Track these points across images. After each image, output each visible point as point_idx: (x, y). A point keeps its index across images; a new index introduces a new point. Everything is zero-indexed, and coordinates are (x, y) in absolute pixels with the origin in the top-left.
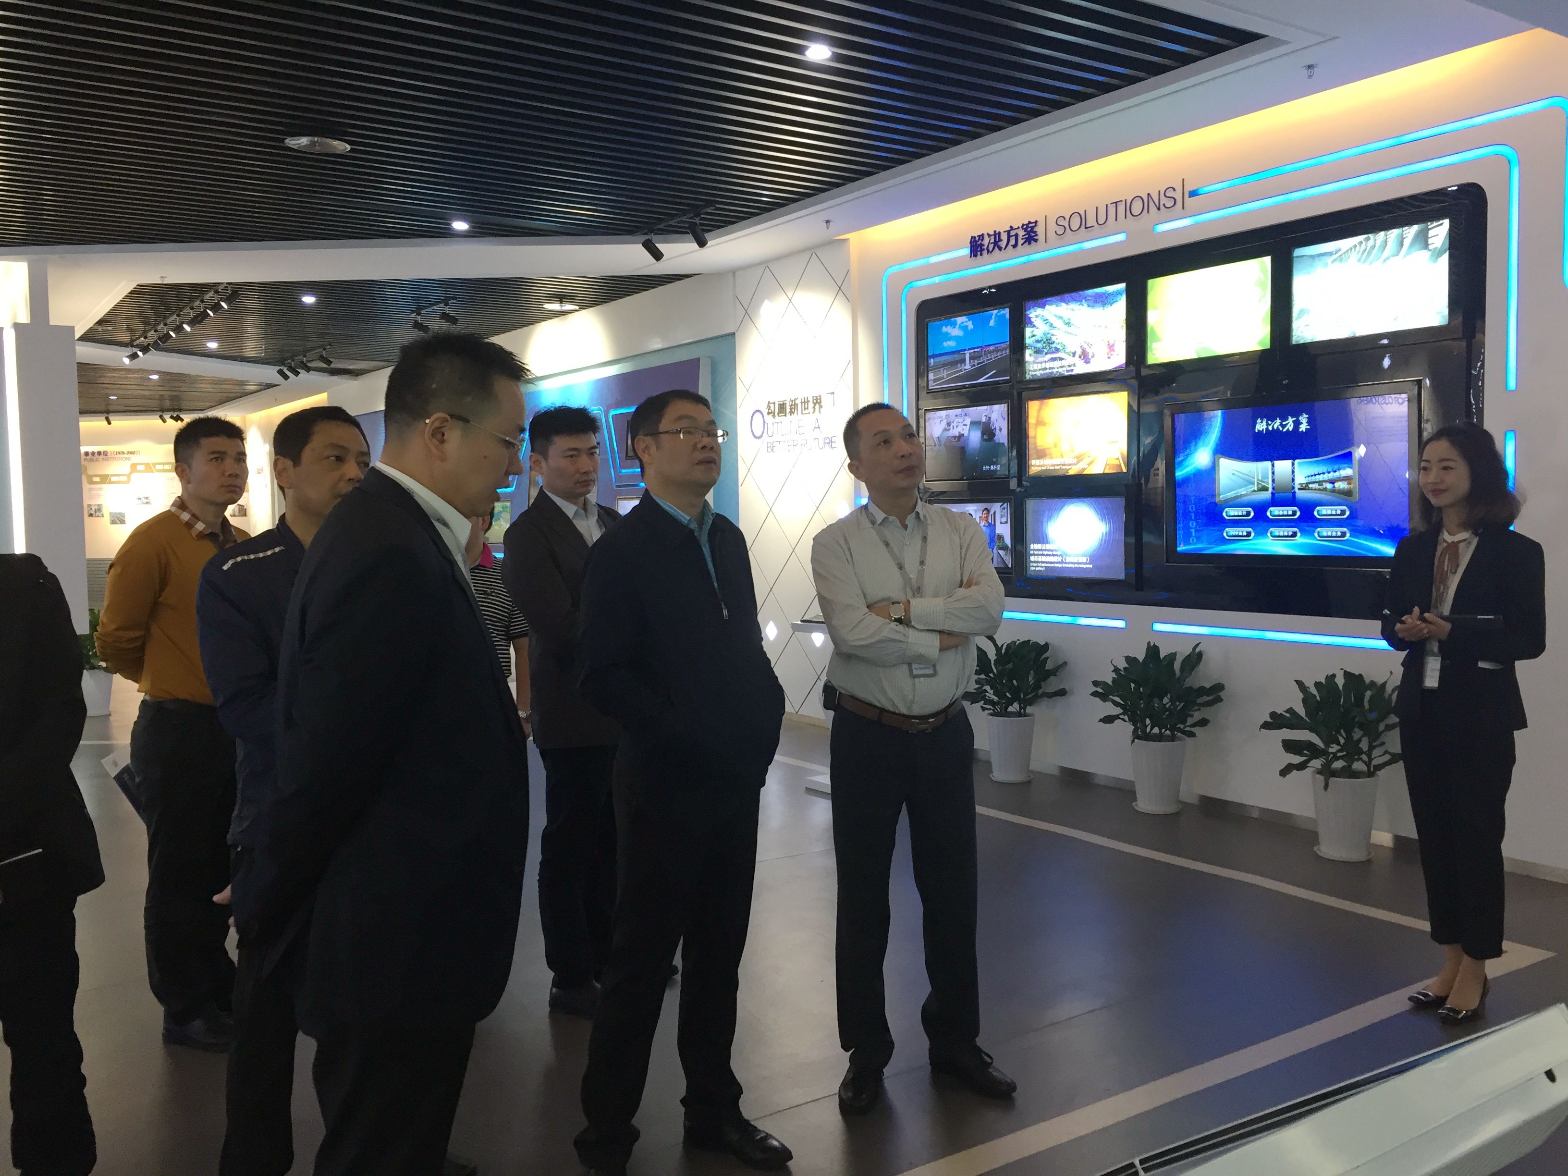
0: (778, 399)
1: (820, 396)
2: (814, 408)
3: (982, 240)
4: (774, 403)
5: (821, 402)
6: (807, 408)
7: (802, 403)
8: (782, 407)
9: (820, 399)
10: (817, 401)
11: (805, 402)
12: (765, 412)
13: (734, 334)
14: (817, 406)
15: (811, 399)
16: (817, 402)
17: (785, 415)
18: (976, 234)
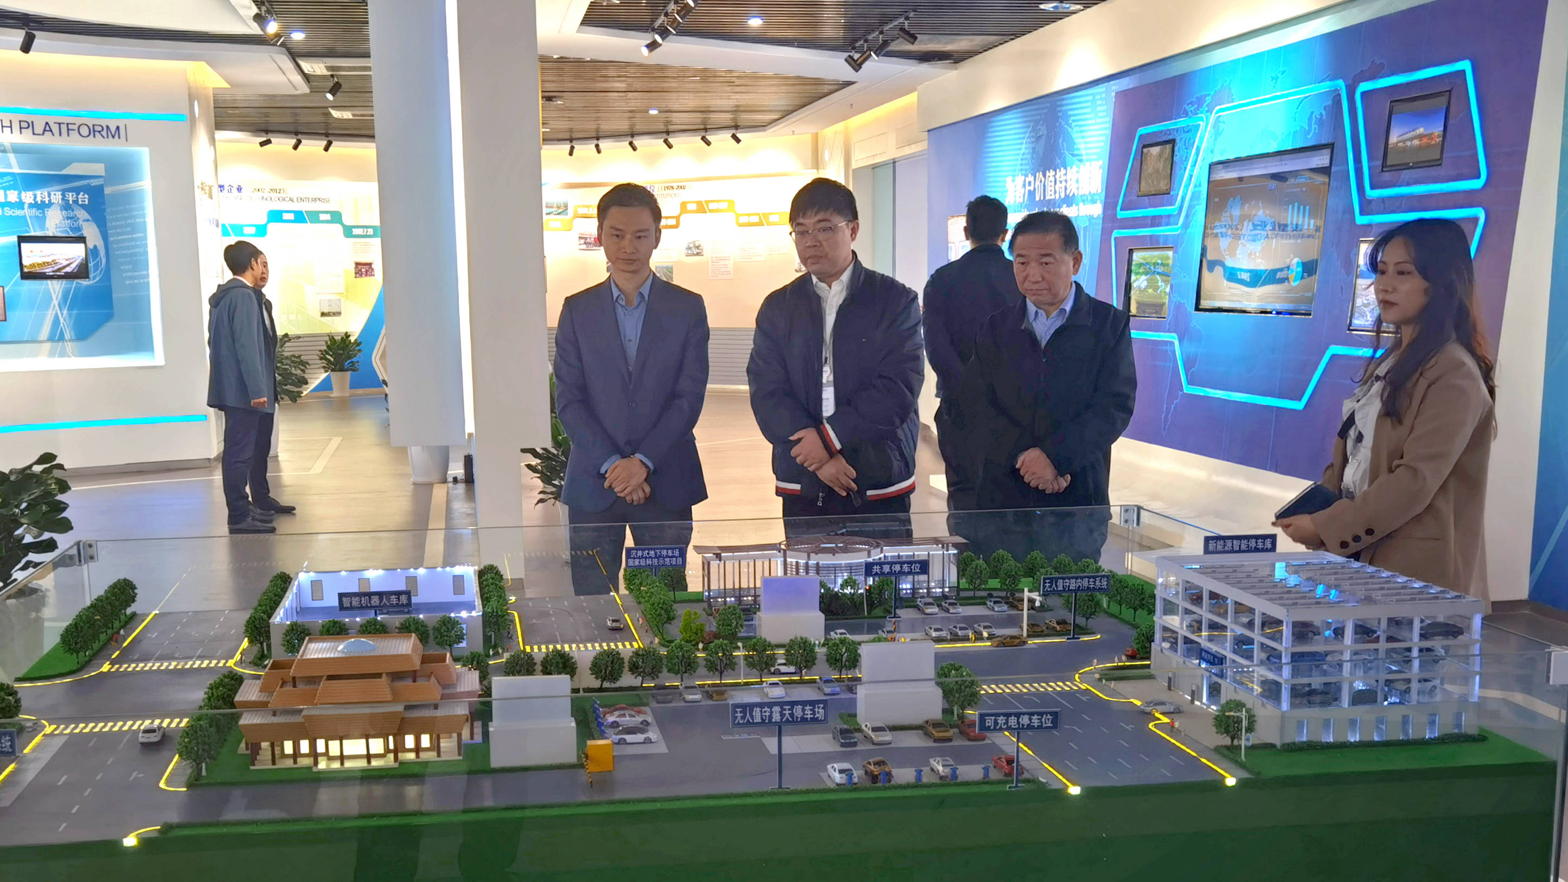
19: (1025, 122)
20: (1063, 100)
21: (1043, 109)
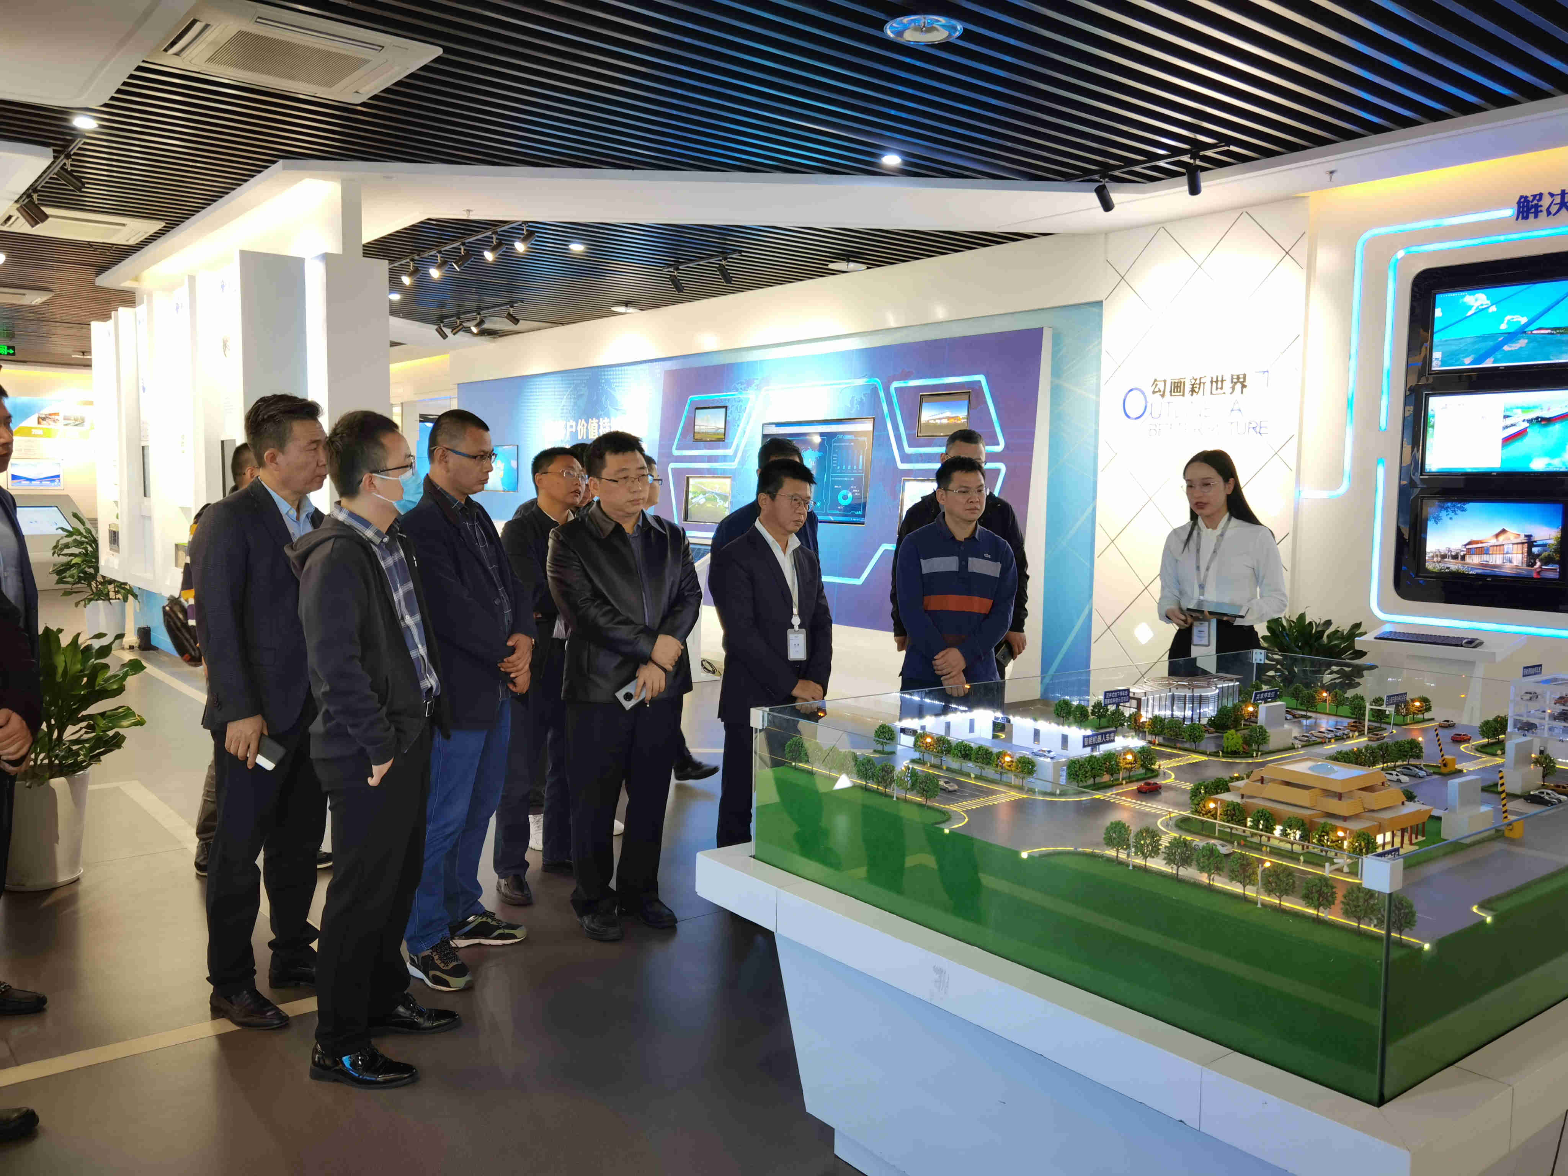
0: (1171, 376)
1: (1245, 375)
2: (1233, 388)
3: (1540, 200)
4: (1165, 381)
5: (1244, 381)
6: (1222, 388)
7: (1212, 382)
8: (1177, 387)
9: (1244, 378)
10: (1240, 381)
11: (1217, 382)
12: (1148, 390)
13: (1102, 302)
14: (1239, 386)
15: (1228, 378)
16: (1238, 381)
17: (1183, 395)
18: (1529, 193)
19: (566, 384)
20: (607, 371)
21: (586, 376)
